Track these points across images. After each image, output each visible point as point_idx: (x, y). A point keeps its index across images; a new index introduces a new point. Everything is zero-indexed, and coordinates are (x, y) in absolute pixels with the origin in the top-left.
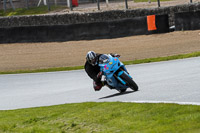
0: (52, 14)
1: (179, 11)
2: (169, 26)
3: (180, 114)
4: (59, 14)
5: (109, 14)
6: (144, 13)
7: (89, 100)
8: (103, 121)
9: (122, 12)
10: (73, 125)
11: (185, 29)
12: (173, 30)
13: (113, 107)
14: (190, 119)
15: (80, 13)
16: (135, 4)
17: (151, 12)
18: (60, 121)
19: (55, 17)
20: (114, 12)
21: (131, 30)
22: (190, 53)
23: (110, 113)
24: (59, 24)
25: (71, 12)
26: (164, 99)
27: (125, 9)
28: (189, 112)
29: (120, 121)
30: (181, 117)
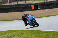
0: (4, 5)
1: (41, 4)
2: (38, 8)
3: (41, 33)
4: (6, 5)
5: (21, 5)
6: (31, 4)
7: (15, 29)
8: (19, 35)
9: (24, 4)
10: (10, 37)
11: (42, 9)
12: (39, 9)
13: (22, 31)
14: (44, 35)
15: (12, 4)
16: (28, 2)
17: (33, 4)
18: (6, 35)
19: (5, 6)
20: (22, 4)
21: (27, 9)
22: (44, 16)
23: (21, 33)
24: (6, 8)
25: (9, 4)
26: (37, 29)
27: (25, 3)
28: (44, 33)
29: (24, 35)
30: (41, 34)
